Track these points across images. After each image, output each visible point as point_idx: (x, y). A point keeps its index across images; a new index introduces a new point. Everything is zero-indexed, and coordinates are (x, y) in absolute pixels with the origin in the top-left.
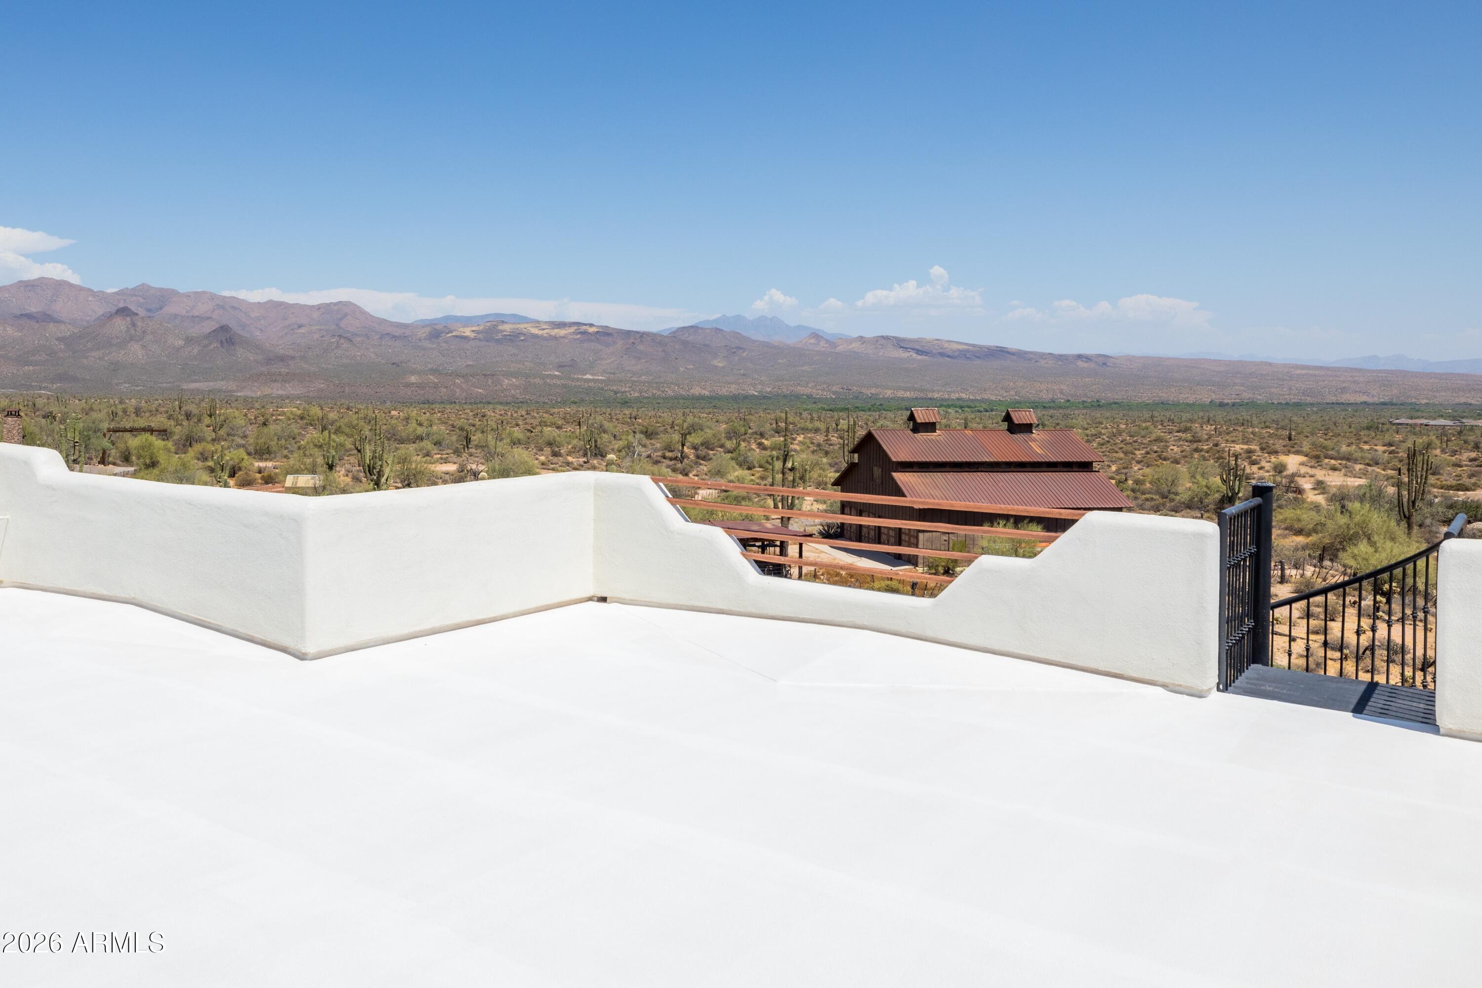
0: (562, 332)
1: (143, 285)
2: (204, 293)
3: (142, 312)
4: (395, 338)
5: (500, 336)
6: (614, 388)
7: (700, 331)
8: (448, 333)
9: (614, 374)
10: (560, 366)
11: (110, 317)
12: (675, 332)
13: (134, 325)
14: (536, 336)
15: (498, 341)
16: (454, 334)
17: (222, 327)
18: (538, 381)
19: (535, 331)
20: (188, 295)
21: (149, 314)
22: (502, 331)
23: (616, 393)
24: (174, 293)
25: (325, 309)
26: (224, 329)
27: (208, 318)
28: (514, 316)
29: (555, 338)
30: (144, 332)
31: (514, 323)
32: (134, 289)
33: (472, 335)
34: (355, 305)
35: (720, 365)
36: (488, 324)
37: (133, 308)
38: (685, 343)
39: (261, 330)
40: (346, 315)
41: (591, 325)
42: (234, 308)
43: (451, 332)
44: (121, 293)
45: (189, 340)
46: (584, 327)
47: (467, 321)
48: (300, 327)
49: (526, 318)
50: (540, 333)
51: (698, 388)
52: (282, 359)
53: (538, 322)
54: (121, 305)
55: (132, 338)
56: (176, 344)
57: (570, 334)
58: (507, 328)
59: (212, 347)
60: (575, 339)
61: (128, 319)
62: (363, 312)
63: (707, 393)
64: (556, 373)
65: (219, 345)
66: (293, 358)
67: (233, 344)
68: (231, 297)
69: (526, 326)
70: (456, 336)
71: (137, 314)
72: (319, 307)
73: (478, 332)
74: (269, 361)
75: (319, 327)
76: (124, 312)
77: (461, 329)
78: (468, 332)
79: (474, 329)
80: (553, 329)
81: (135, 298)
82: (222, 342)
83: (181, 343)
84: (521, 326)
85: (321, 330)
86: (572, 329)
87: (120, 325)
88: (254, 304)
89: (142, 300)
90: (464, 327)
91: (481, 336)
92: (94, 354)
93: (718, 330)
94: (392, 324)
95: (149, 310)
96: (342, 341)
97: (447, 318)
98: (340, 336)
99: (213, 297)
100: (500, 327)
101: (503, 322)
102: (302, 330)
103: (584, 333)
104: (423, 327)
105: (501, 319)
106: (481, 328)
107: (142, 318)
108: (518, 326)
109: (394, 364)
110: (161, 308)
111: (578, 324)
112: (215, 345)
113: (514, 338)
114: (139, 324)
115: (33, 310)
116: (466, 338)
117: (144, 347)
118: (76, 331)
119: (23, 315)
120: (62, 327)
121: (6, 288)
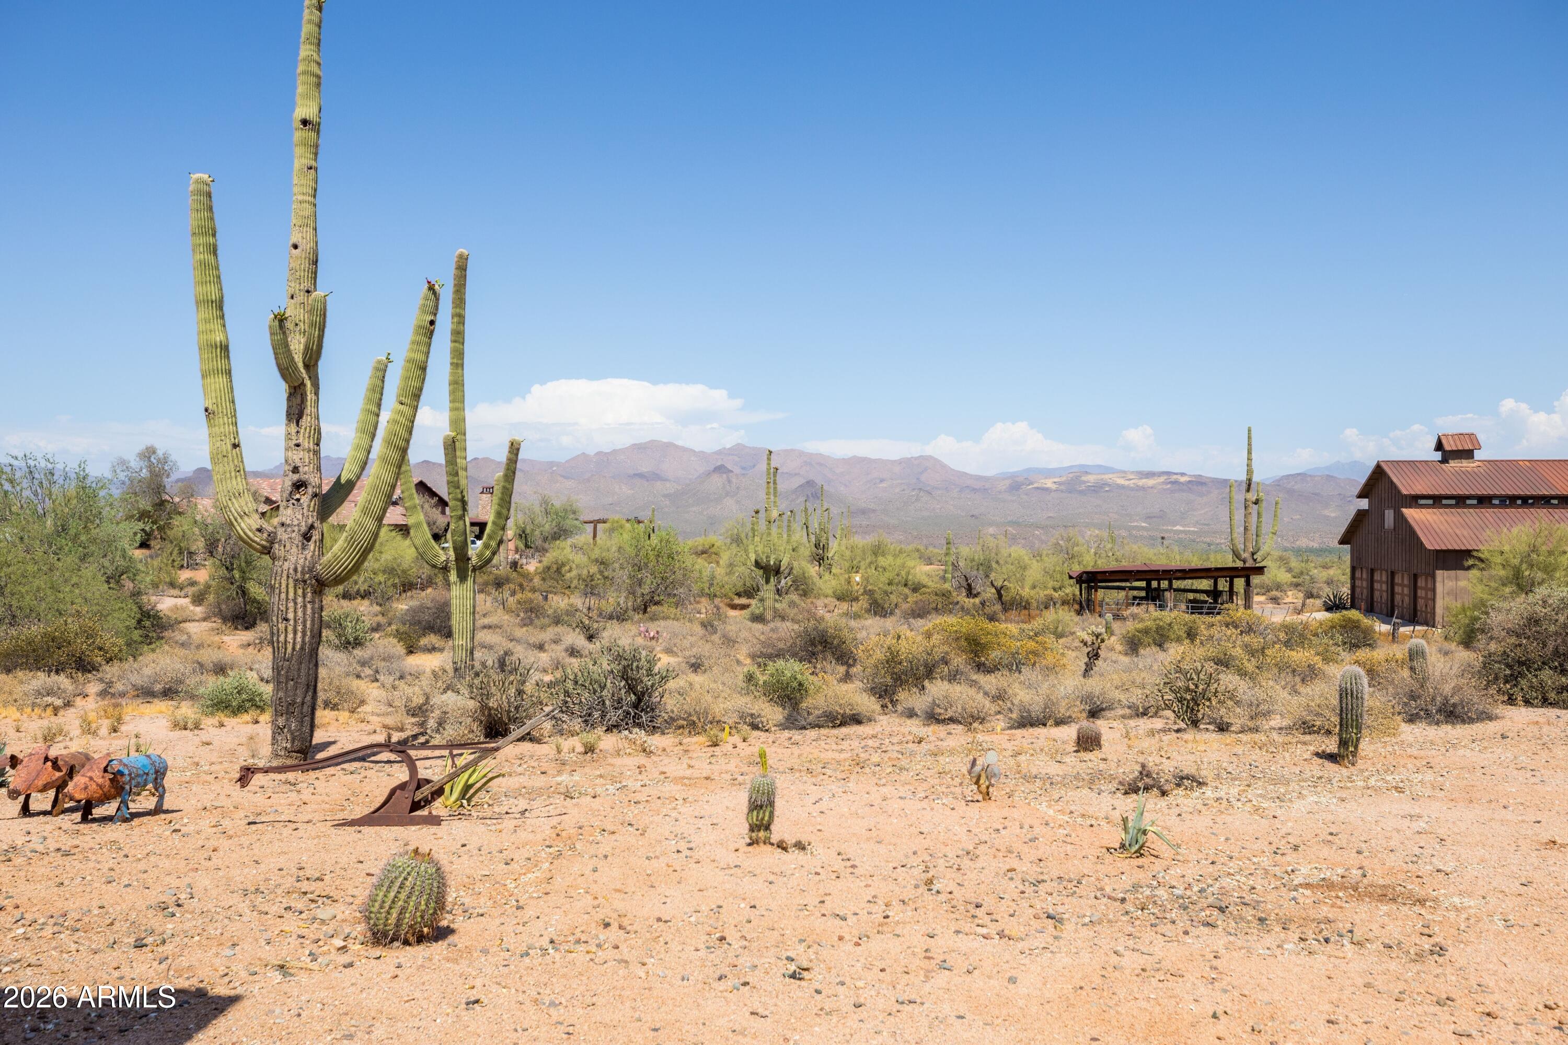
0: (1151, 482)
1: (738, 444)
2: (792, 450)
3: (737, 470)
4: (974, 490)
5: (1083, 487)
6: (1208, 540)
7: (1309, 479)
8: (1029, 485)
9: (1208, 525)
10: (1148, 518)
11: (708, 474)
12: (1279, 480)
13: (729, 481)
14: (1123, 487)
15: (1081, 492)
16: (1036, 485)
17: (808, 482)
18: (1124, 533)
19: (1121, 481)
21: (743, 472)
22: (1085, 482)
23: (1209, 545)
25: (906, 462)
26: (810, 483)
27: (796, 474)
28: (1100, 466)
29: (1143, 488)
30: (738, 488)
31: (1099, 474)
32: (730, 449)
33: (1054, 487)
34: (936, 459)
35: (1333, 515)
36: (1071, 475)
37: (729, 466)
38: (1290, 492)
39: (846, 486)
40: (926, 469)
41: (1183, 474)
42: (820, 464)
43: (1032, 483)
44: (719, 452)
46: (1175, 477)
47: (1048, 473)
48: (882, 481)
49: (1112, 468)
50: (1127, 483)
51: (1305, 540)
52: (863, 512)
53: (1125, 472)
54: (719, 464)
55: (727, 494)
57: (1159, 484)
58: (1091, 479)
59: (799, 501)
60: (1165, 490)
61: (725, 476)
62: (944, 466)
63: (1316, 545)
64: (1144, 524)
66: (874, 511)
67: (818, 498)
68: (816, 454)
69: (1111, 476)
70: (1038, 488)
71: (732, 471)
72: (900, 462)
73: (1060, 484)
74: (851, 514)
75: (899, 481)
76: (721, 470)
77: (1043, 481)
78: (1049, 484)
79: (1056, 480)
80: (1141, 478)
81: (730, 457)
84: (1106, 477)
85: (901, 484)
86: (1162, 479)
87: (717, 481)
88: (838, 460)
89: (737, 459)
90: (1046, 478)
91: (1062, 487)
92: (694, 509)
93: (1329, 478)
94: (972, 477)
95: (743, 468)
96: (922, 494)
97: (1028, 470)
98: (920, 489)
99: (801, 454)
100: (1084, 478)
101: (1087, 473)
102: (883, 485)
103: (1175, 482)
104: (1004, 479)
105: (1085, 470)
106: (1064, 479)
107: (737, 475)
108: (1103, 476)
109: (973, 516)
110: (754, 466)
111: (1168, 473)
113: (1097, 488)
114: (734, 480)
115: (644, 470)
116: (1047, 489)
117: (738, 502)
118: (680, 488)
119: (635, 475)
120: (668, 485)
121: (622, 451)
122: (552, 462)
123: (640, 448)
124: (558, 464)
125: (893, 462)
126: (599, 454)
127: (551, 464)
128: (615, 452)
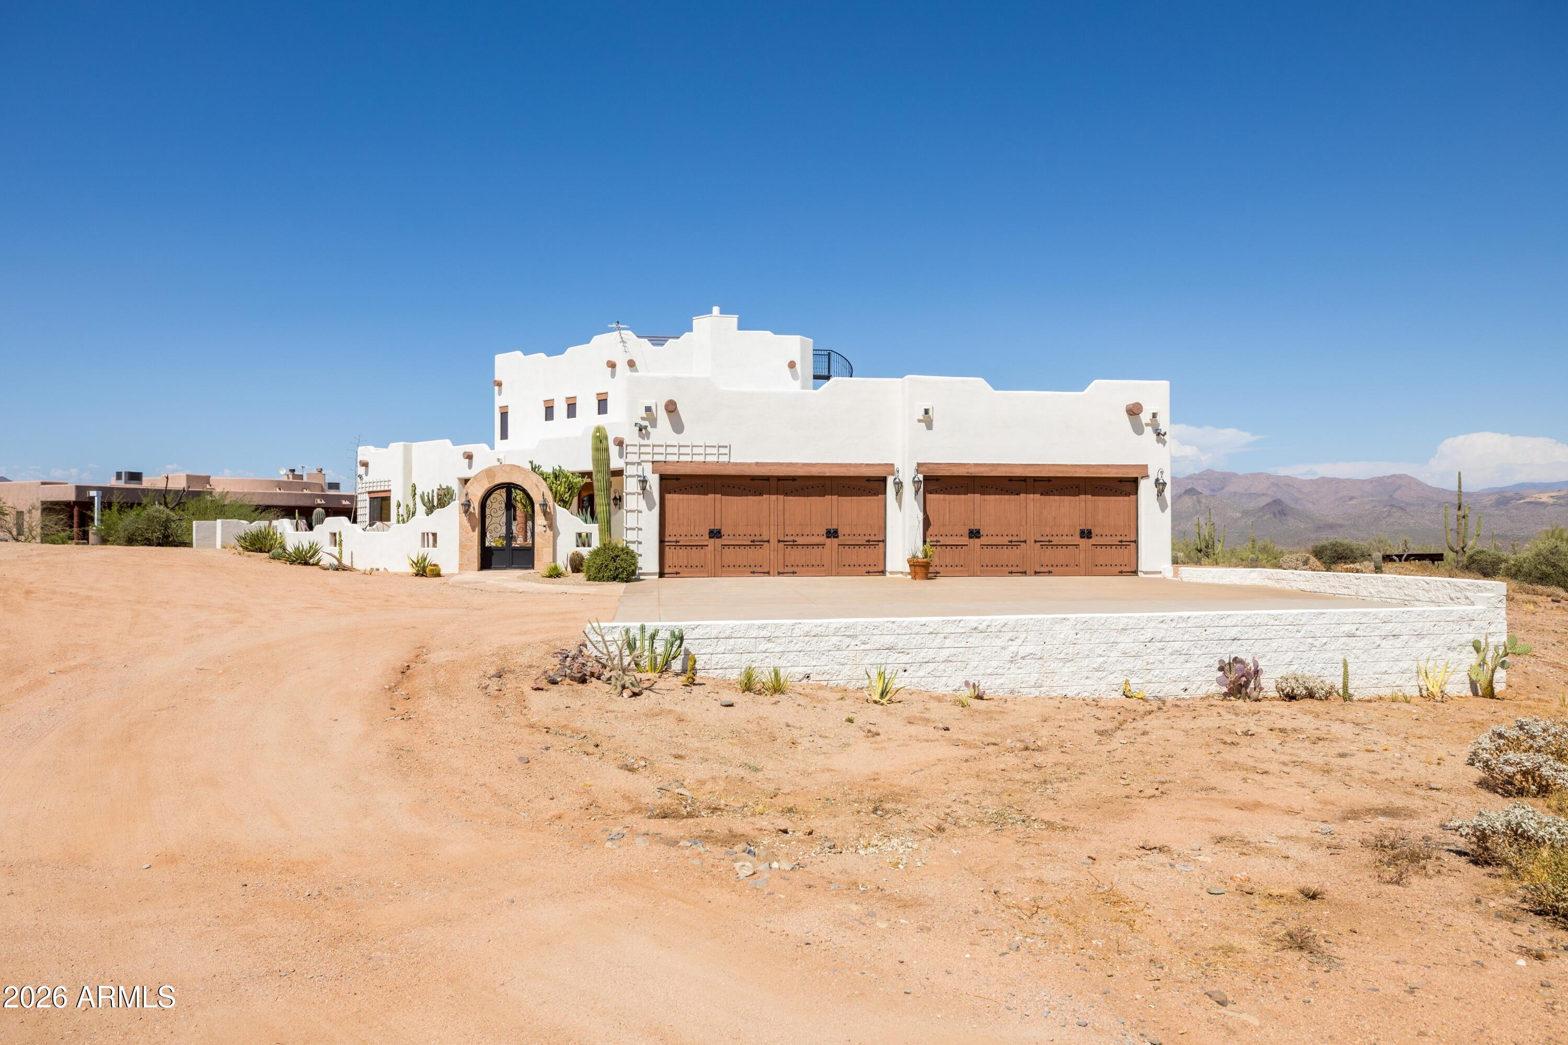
1: (1207, 470)
2: (1261, 474)
3: (1206, 492)
8: (1520, 500)
13: (1199, 502)
16: (1528, 500)
17: (1275, 501)
20: (1246, 477)
21: (1212, 493)
24: (1234, 475)
25: (1380, 481)
26: (1277, 502)
27: (1263, 495)
30: (1207, 507)
32: (1201, 474)
33: (1551, 501)
34: (1411, 478)
37: (1199, 489)
39: (1314, 504)
40: (1399, 487)
42: (1288, 485)
43: (1523, 498)
44: (1190, 477)
45: (1245, 513)
47: (1545, 487)
48: (1351, 499)
52: (1331, 527)
54: (1190, 487)
55: (1197, 513)
56: (1234, 516)
59: (1266, 518)
61: (1194, 497)
62: (1419, 483)
65: (1272, 516)
66: (1341, 526)
67: (1285, 515)
68: (1284, 476)
70: (1530, 502)
71: (1201, 493)
72: (1371, 481)
73: (1558, 498)
74: (1319, 528)
75: (1370, 499)
76: (1192, 492)
77: (1537, 496)
78: (1545, 498)
79: (1553, 494)
81: (1201, 481)
82: (1274, 514)
83: (1239, 515)
85: (1372, 501)
87: (1188, 502)
88: (1306, 481)
89: (1207, 483)
90: (1542, 492)
91: (1561, 501)
95: (1213, 490)
96: (1394, 510)
98: (1392, 506)
99: (1269, 476)
102: (1354, 502)
104: (1490, 494)
106: (1563, 493)
107: (1206, 496)
110: (1223, 488)
112: (1268, 516)
114: (1203, 501)
116: (1542, 504)
125: (1363, 481)
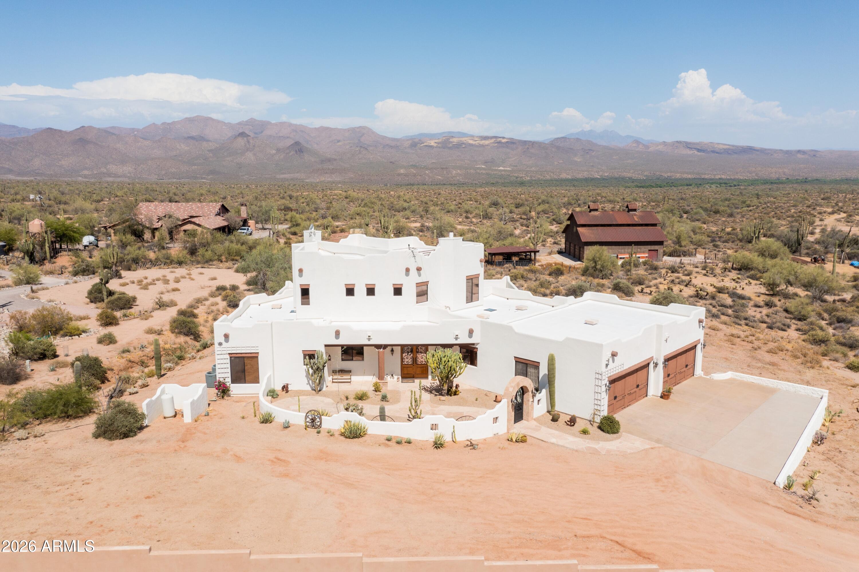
0: (487, 142)
1: (252, 119)
2: (285, 122)
3: (252, 135)
4: (391, 147)
5: (451, 145)
6: (516, 175)
7: (568, 140)
8: (421, 144)
9: (516, 166)
10: (486, 163)
11: (235, 137)
12: (552, 141)
13: (248, 142)
14: (472, 145)
15: (450, 148)
16: (425, 144)
17: (296, 143)
18: (472, 171)
19: (471, 142)
20: (276, 124)
21: (256, 136)
22: (452, 142)
23: (517, 178)
24: (269, 123)
25: (353, 130)
26: (297, 143)
27: (288, 137)
28: (459, 132)
29: (483, 146)
30: (254, 146)
31: (459, 138)
32: (246, 121)
33: (435, 145)
34: (369, 128)
35: (579, 160)
36: (444, 138)
37: (247, 132)
38: (558, 148)
39: (317, 144)
40: (363, 134)
41: (504, 138)
42: (302, 131)
43: (423, 143)
44: (240, 124)
45: (278, 150)
46: (500, 139)
47: (432, 136)
48: (339, 141)
49: (466, 134)
50: (474, 143)
51: (565, 175)
52: (329, 160)
53: (473, 136)
54: (241, 131)
55: (248, 150)
56: (272, 152)
57: (491, 143)
58: (455, 140)
59: (291, 154)
60: (494, 146)
61: (245, 139)
62: (373, 133)
63: (569, 177)
64: (483, 166)
65: (295, 153)
66: (335, 160)
67: (302, 152)
68: (300, 125)
69: (466, 139)
70: (426, 146)
71: (250, 136)
72: (348, 130)
73: (438, 143)
74: (322, 162)
75: (349, 142)
76: (242, 134)
77: (429, 142)
78: (432, 143)
79: (436, 141)
80: (482, 140)
81: (247, 126)
82: (296, 151)
83: (274, 152)
84: (463, 139)
85: (350, 143)
86: (493, 140)
87: (241, 142)
88: (313, 128)
89: (251, 127)
90: (430, 140)
91: (440, 145)
92: (228, 159)
93: (578, 140)
94: (389, 139)
95: (255, 133)
96: (362, 149)
97: (421, 135)
98: (361, 147)
99: (290, 125)
100: (451, 140)
101: (453, 137)
102: (339, 144)
103: (500, 142)
104: (408, 140)
105: (452, 135)
106: (440, 140)
107: (253, 138)
108: (461, 139)
109: (391, 162)
110: (262, 132)
111: (496, 137)
112: (292, 153)
113: (459, 146)
114: (251, 141)
115: (194, 134)
116: (431, 147)
117: (255, 154)
118: (218, 146)
119: (189, 137)
120: (211, 144)
121: (178, 122)
122: (133, 129)
123: (190, 120)
124: (138, 130)
125: (344, 130)
126: (164, 124)
127: (133, 130)
128: (174, 123)
